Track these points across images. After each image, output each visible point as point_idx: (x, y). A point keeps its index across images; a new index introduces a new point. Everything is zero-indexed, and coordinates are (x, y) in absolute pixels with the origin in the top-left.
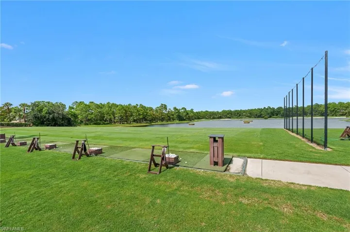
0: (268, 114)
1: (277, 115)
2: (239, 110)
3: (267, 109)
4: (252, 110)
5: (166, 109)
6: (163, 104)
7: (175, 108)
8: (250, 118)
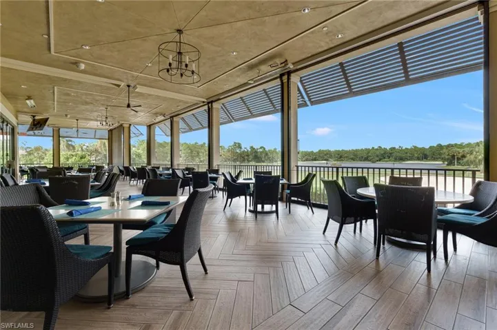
0: (377, 156)
1: (389, 158)
2: (341, 150)
3: (377, 149)
4: (357, 150)
5: (241, 148)
6: (236, 142)
7: (252, 147)
8: (354, 160)
